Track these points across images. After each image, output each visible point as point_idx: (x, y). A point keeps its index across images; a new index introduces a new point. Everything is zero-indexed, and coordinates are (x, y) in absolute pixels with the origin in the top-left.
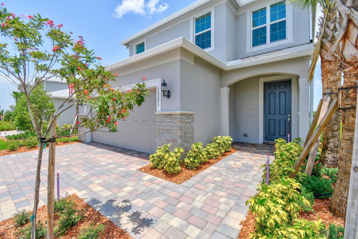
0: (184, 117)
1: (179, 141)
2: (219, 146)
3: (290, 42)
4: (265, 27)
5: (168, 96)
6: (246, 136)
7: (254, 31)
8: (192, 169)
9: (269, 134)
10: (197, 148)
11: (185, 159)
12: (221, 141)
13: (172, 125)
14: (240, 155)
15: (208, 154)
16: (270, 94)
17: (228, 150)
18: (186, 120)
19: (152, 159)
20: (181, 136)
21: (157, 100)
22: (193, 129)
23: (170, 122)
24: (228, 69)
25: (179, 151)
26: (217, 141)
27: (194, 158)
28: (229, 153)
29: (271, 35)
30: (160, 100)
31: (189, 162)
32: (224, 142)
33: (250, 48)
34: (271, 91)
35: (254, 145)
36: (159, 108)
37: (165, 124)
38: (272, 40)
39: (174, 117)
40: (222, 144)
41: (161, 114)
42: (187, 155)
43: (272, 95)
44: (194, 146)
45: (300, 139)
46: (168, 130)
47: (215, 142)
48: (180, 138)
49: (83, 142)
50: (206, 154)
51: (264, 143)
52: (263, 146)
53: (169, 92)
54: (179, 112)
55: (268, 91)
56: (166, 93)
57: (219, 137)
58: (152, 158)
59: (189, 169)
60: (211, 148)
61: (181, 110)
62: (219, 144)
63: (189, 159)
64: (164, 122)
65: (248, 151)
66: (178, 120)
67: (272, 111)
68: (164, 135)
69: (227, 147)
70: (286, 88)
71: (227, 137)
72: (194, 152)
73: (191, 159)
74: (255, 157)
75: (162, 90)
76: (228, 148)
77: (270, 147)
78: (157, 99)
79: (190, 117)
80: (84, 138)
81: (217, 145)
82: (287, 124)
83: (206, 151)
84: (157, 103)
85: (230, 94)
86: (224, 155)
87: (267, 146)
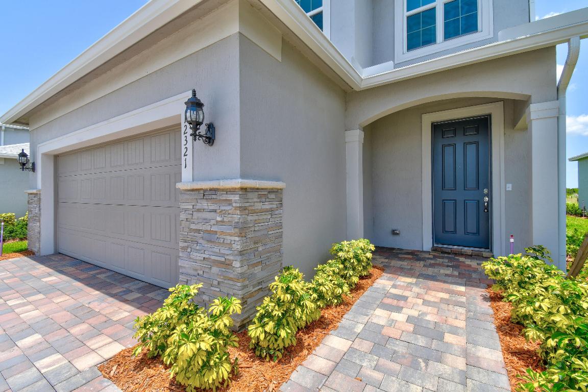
0: (253, 197)
1: (237, 264)
2: (346, 268)
3: (487, 37)
4: (433, 10)
5: (210, 140)
6: (398, 234)
7: (409, 18)
8: (271, 357)
9: (444, 230)
10: (288, 290)
11: (251, 327)
12: (351, 255)
13: (219, 219)
14: (394, 286)
15: (318, 300)
16: (443, 146)
17: (364, 273)
18: (259, 206)
19: (144, 331)
20: (241, 253)
21: (183, 151)
22: (280, 226)
23: (215, 211)
24: (363, 86)
25: (224, 312)
26: (340, 254)
27: (279, 324)
28: (369, 281)
29: (446, 26)
30: (190, 152)
31: (262, 337)
32: (356, 256)
33: (403, 54)
34: (446, 142)
35: (415, 255)
36: (187, 174)
37: (201, 215)
38: (448, 36)
39: (224, 197)
40: (352, 261)
41: (193, 190)
42: (258, 314)
43: (449, 151)
44: (277, 284)
45: (543, 249)
46: (209, 232)
47: (334, 256)
48: (239, 258)
49: (34, 254)
50: (315, 301)
51: (434, 249)
52: (435, 257)
53: (211, 127)
54: (237, 183)
55: (441, 142)
56: (203, 129)
57: (345, 243)
58: (145, 327)
59: (261, 358)
60: (326, 280)
61: (243, 176)
62: (344, 261)
63: (263, 326)
64: (199, 210)
65: (409, 273)
66: (234, 205)
67: (449, 183)
68: (198, 248)
69: (363, 266)
70: (478, 133)
71: (362, 243)
72: (279, 303)
73: (270, 327)
74: (433, 293)
75: (189, 119)
76: (365, 268)
77: (450, 260)
78: (183, 147)
79: (272, 196)
80: (37, 245)
81: (341, 266)
82: (481, 209)
83: (315, 290)
84: (183, 158)
85: (365, 146)
86: (356, 288)
87: (443, 258)
